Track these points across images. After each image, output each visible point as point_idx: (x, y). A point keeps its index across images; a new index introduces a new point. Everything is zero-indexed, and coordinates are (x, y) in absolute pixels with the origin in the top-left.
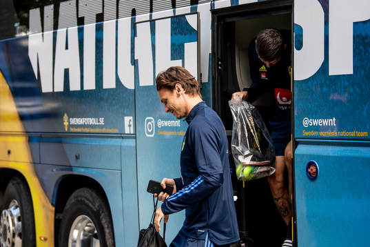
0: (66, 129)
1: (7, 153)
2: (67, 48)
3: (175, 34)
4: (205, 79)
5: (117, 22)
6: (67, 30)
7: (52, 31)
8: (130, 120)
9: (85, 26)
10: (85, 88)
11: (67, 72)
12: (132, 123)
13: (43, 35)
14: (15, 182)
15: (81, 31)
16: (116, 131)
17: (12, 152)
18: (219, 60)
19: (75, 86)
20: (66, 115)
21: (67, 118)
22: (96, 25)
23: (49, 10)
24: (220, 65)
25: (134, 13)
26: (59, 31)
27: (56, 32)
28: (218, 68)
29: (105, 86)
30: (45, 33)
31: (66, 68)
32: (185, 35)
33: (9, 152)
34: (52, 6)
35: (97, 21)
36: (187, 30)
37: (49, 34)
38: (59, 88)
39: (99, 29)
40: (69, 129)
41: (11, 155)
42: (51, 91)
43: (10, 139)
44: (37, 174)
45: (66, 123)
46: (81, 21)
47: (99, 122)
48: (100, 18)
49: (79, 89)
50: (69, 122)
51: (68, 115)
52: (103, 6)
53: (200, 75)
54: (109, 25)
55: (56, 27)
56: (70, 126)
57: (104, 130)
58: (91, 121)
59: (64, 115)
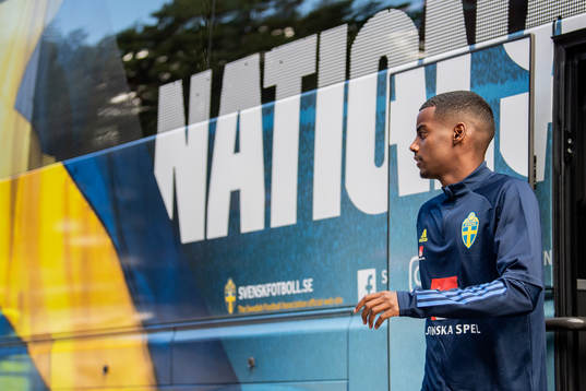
0: (231, 310)
1: (102, 371)
2: (237, 150)
3: (479, 83)
4: (540, 177)
5: (346, 87)
6: (239, 117)
7: (207, 122)
8: (370, 277)
9: (277, 103)
10: (274, 224)
11: (235, 197)
12: (373, 282)
13: (187, 132)
15: (268, 115)
16: (339, 301)
17: (111, 370)
18: (568, 136)
19: (251, 222)
20: (230, 282)
21: (233, 286)
22: (302, 98)
23: (201, 82)
24: (571, 146)
25: (383, 63)
26: (221, 119)
27: (215, 123)
28: (566, 152)
29: (317, 215)
30: (191, 127)
31: (235, 188)
32: (502, 82)
33: (106, 370)
34: (208, 74)
35: (304, 90)
36: (507, 72)
37: (199, 128)
38: (219, 229)
39: (308, 105)
40: (236, 309)
41: (109, 376)
42: (201, 237)
43: (109, 342)
45: (230, 299)
46: (268, 95)
47: (302, 287)
48: (310, 83)
49: (259, 225)
50: (237, 295)
51: (234, 282)
52: (318, 59)
53: (533, 160)
54: (328, 96)
55: (215, 111)
56: (238, 303)
57: (313, 303)
58: (285, 288)
59: (226, 282)
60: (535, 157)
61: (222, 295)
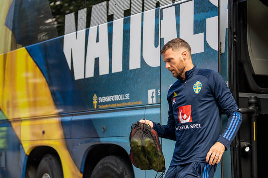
0: (95, 107)
1: (42, 133)
2: (98, 41)
3: (197, 12)
4: (223, 51)
5: (143, 15)
6: (98, 27)
7: (85, 30)
8: (153, 93)
9: (114, 21)
10: (113, 71)
11: (97, 60)
12: (154, 95)
13: (77, 33)
14: (47, 158)
15: (110, 27)
16: (140, 103)
17: (46, 133)
18: (234, 34)
19: (104, 70)
20: (95, 96)
21: (96, 97)
22: (124, 19)
23: (83, 13)
25: (158, 5)
26: (91, 28)
27: (89, 30)
28: (233, 41)
29: (131, 68)
30: (78, 32)
31: (96, 57)
32: (207, 12)
33: (44, 132)
34: (85, 10)
35: (125, 16)
36: (209, 8)
37: (82, 32)
38: (90, 74)
39: (127, 23)
40: (98, 107)
41: (45, 135)
42: (83, 77)
43: (45, 121)
44: (68, 148)
45: (95, 102)
46: (110, 18)
47: (125, 97)
48: (127, 13)
49: (107, 72)
50: (98, 101)
51: (97, 96)
52: (131, 3)
53: (220, 44)
54: (135, 19)
55: (88, 25)
56: (99, 104)
57: (129, 104)
58: (118, 98)
59: (94, 96)
60: (221, 43)
61: (92, 101)
